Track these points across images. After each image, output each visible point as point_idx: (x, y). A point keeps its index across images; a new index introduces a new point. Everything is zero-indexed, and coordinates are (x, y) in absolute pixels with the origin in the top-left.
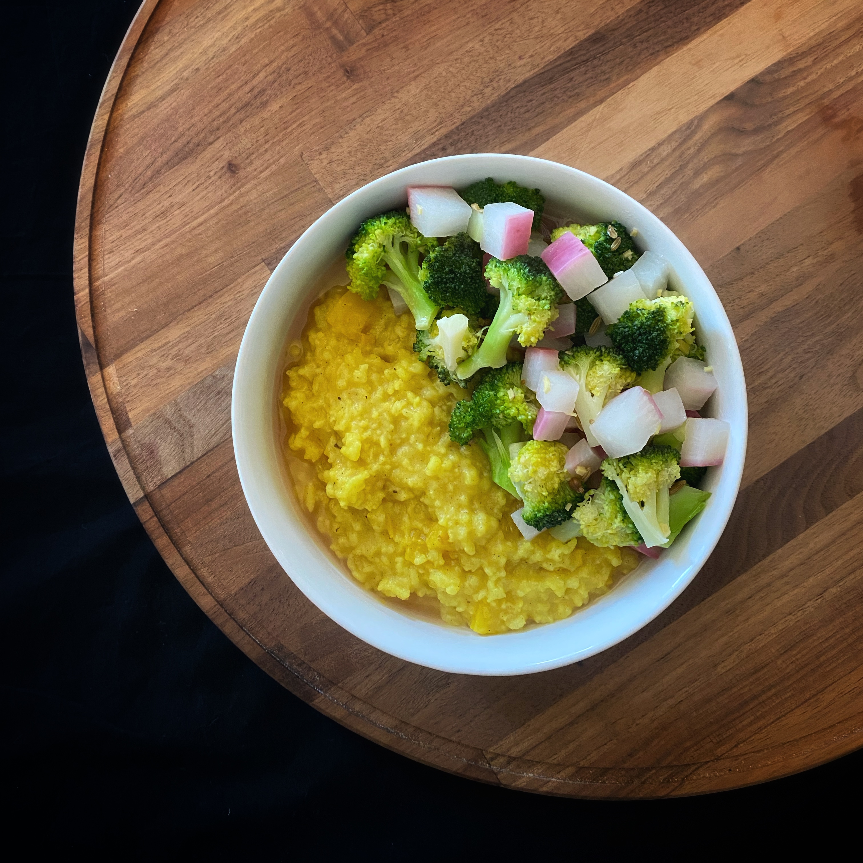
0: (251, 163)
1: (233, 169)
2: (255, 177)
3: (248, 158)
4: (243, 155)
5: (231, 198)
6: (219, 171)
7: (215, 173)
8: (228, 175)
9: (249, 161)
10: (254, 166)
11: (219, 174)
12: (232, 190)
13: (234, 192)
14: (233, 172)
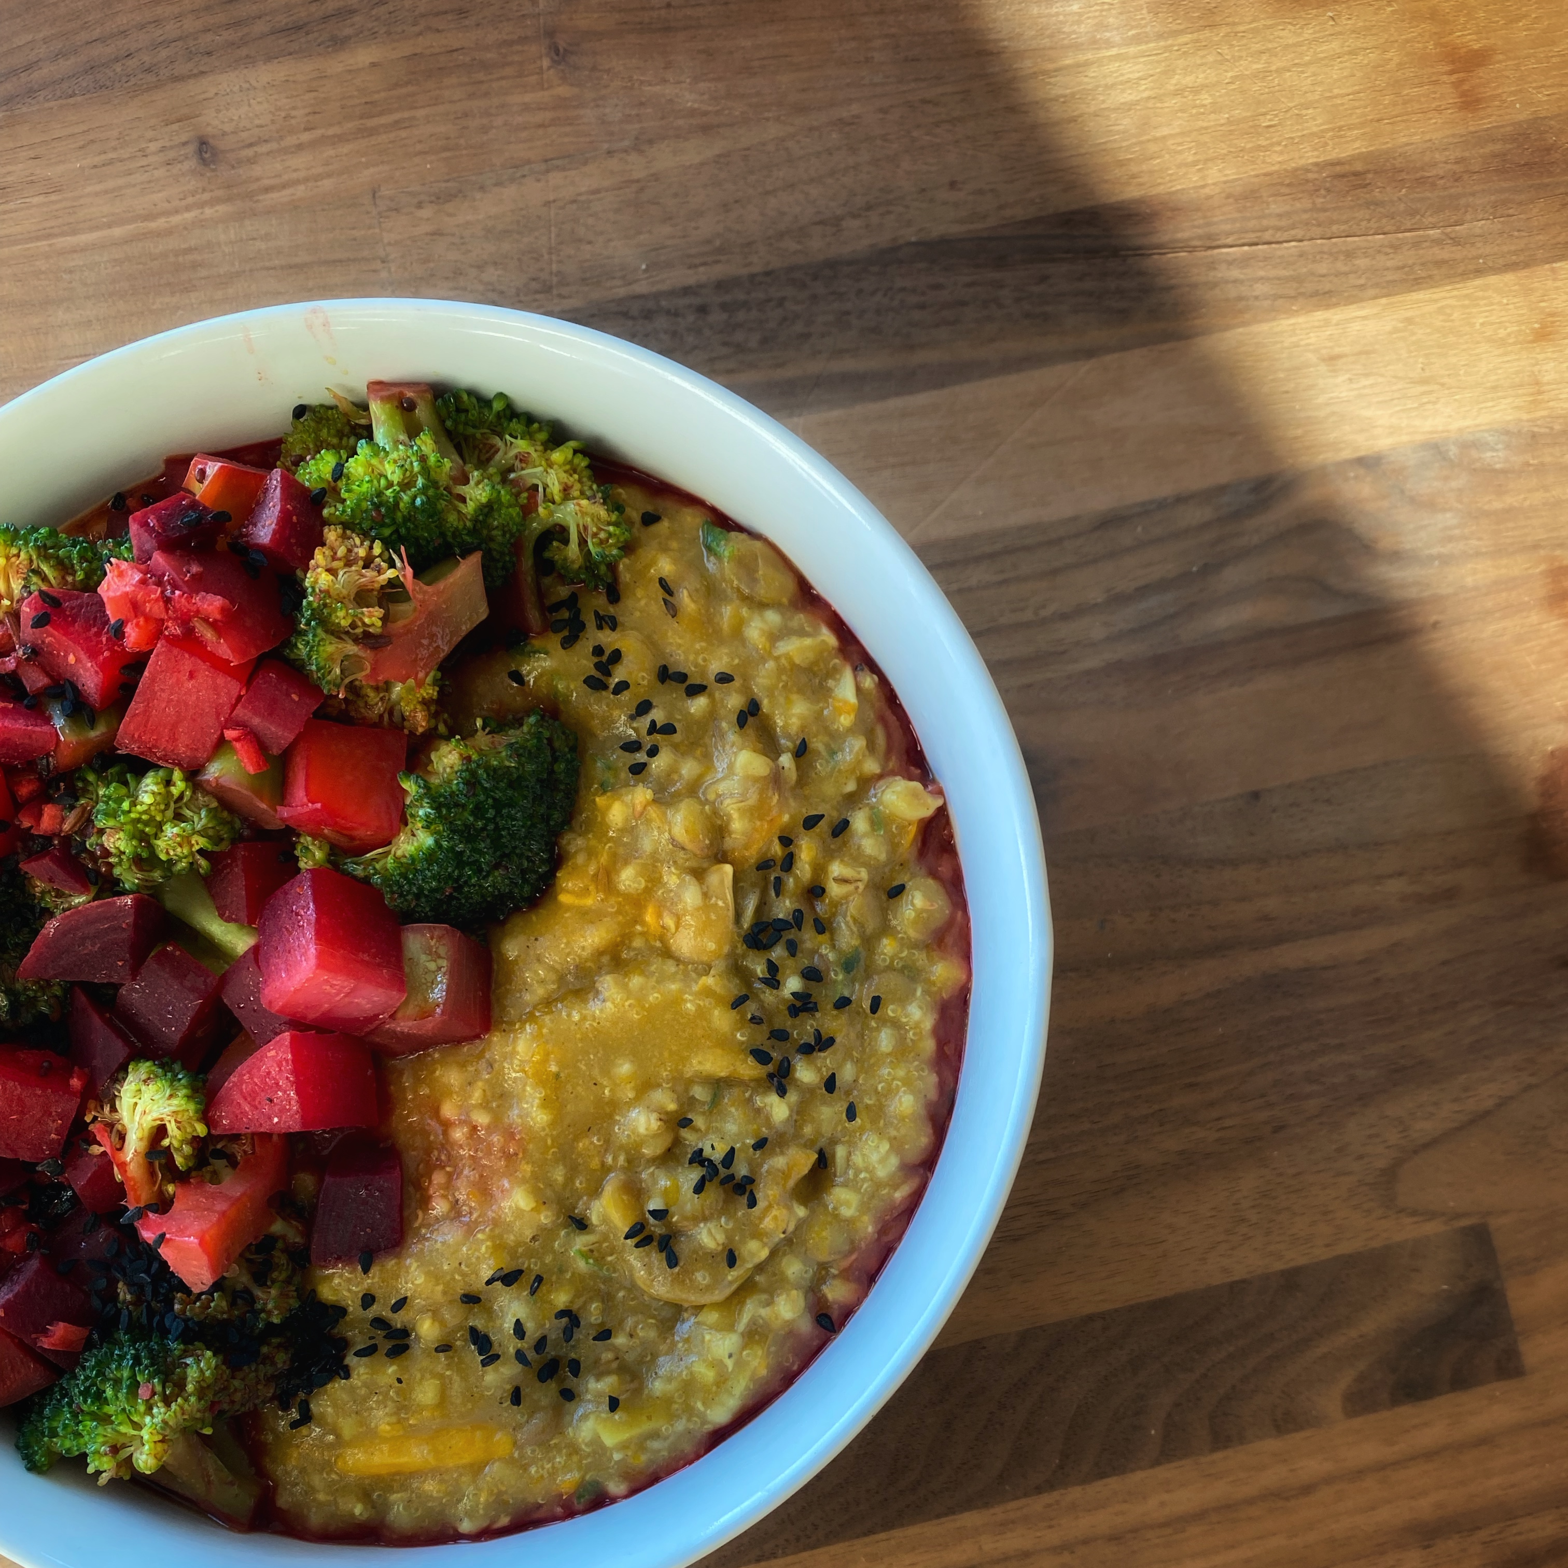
0: (251, 161)
1: (207, 156)
2: (250, 196)
3: (251, 145)
4: (244, 135)
5: (176, 219)
6: (172, 148)
7: (163, 149)
8: (192, 163)
9: (249, 152)
10: (257, 170)
11: (172, 154)
12: (184, 203)
13: (188, 209)
14: (204, 162)
